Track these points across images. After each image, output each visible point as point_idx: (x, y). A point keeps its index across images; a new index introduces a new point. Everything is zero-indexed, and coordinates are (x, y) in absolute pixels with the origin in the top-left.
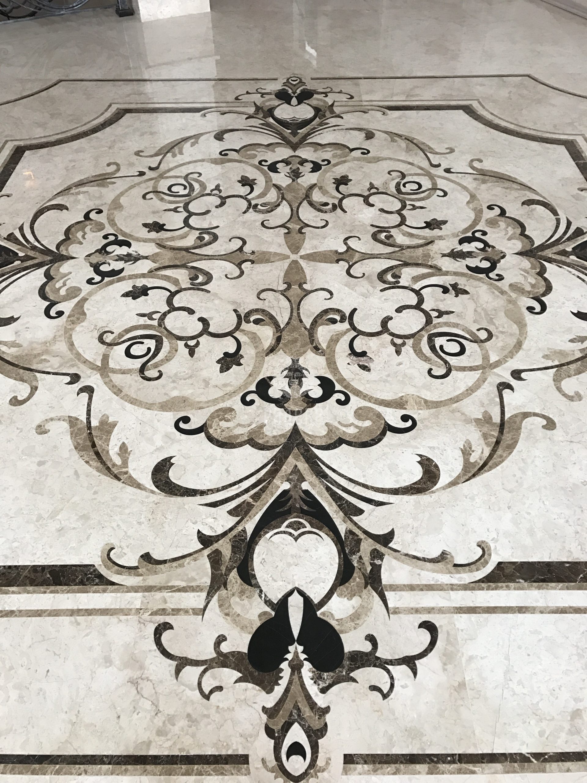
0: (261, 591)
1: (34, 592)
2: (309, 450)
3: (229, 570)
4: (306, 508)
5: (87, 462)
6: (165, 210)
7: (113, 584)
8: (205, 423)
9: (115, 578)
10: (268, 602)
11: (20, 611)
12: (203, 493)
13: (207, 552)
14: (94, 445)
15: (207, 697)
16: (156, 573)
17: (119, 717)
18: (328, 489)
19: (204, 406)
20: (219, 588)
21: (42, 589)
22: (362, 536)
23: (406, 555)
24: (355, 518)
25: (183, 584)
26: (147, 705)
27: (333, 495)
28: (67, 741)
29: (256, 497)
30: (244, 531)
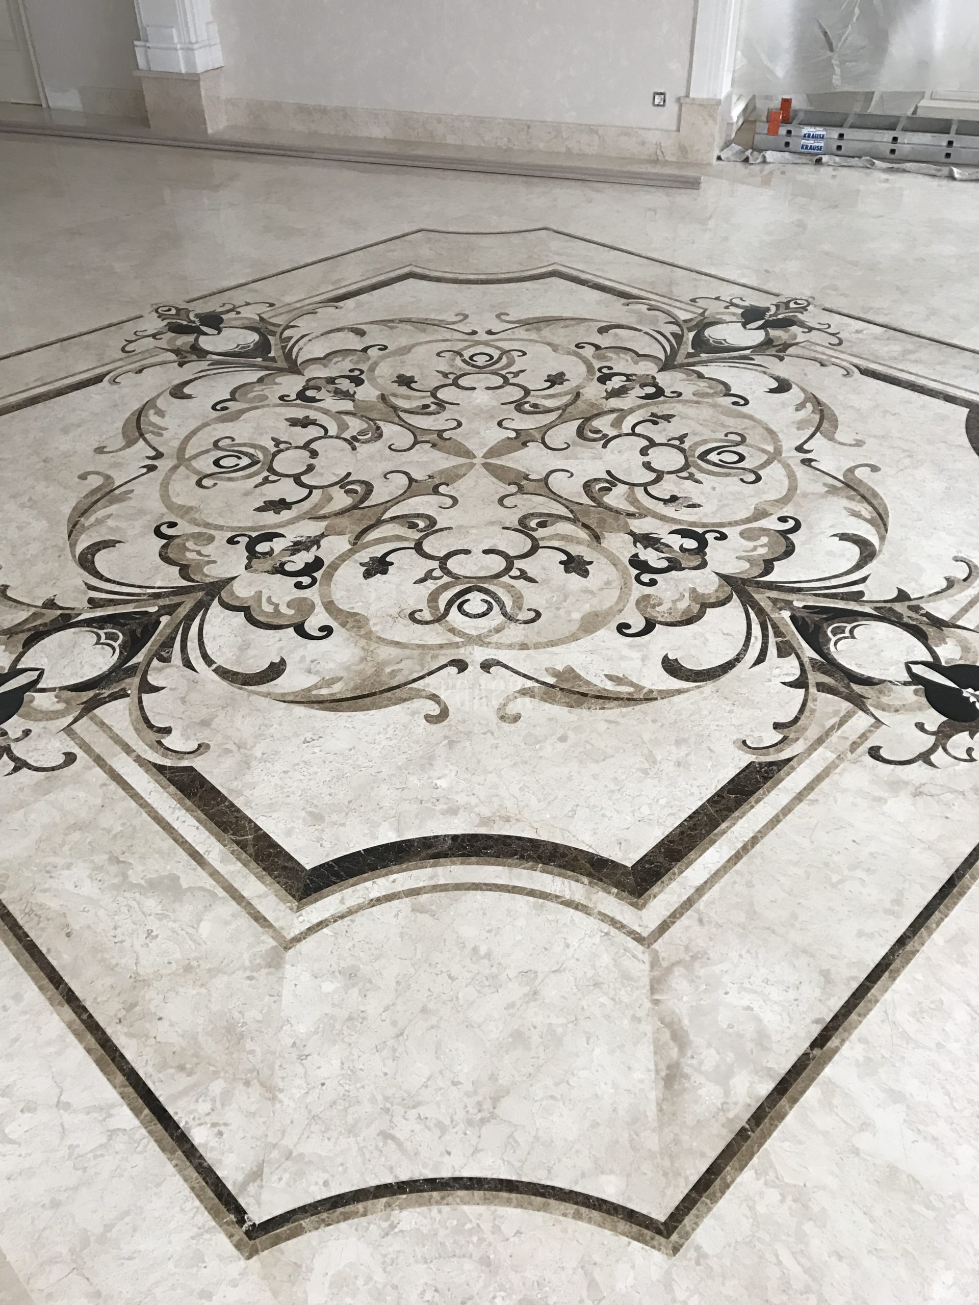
0: (890, 682)
1: (744, 814)
2: (758, 583)
3: (848, 687)
4: (824, 616)
5: (603, 708)
6: (256, 486)
7: (790, 760)
8: (645, 618)
9: (784, 755)
10: (905, 684)
11: (759, 832)
12: (737, 659)
13: (813, 690)
14: (584, 695)
15: (972, 760)
16: (805, 729)
17: (947, 818)
18: (815, 595)
19: (620, 607)
20: (863, 703)
21: (745, 806)
22: (888, 605)
23: (930, 595)
24: (864, 599)
25: (836, 720)
26: (949, 797)
27: (825, 596)
28: (944, 860)
29: (778, 633)
30: (811, 659)
